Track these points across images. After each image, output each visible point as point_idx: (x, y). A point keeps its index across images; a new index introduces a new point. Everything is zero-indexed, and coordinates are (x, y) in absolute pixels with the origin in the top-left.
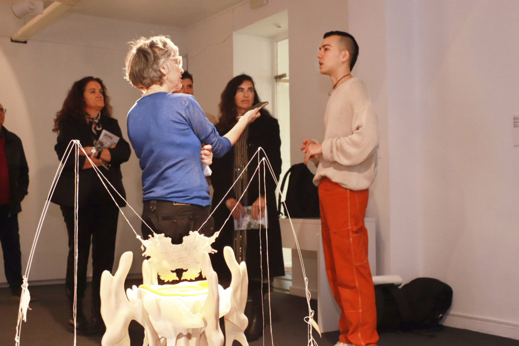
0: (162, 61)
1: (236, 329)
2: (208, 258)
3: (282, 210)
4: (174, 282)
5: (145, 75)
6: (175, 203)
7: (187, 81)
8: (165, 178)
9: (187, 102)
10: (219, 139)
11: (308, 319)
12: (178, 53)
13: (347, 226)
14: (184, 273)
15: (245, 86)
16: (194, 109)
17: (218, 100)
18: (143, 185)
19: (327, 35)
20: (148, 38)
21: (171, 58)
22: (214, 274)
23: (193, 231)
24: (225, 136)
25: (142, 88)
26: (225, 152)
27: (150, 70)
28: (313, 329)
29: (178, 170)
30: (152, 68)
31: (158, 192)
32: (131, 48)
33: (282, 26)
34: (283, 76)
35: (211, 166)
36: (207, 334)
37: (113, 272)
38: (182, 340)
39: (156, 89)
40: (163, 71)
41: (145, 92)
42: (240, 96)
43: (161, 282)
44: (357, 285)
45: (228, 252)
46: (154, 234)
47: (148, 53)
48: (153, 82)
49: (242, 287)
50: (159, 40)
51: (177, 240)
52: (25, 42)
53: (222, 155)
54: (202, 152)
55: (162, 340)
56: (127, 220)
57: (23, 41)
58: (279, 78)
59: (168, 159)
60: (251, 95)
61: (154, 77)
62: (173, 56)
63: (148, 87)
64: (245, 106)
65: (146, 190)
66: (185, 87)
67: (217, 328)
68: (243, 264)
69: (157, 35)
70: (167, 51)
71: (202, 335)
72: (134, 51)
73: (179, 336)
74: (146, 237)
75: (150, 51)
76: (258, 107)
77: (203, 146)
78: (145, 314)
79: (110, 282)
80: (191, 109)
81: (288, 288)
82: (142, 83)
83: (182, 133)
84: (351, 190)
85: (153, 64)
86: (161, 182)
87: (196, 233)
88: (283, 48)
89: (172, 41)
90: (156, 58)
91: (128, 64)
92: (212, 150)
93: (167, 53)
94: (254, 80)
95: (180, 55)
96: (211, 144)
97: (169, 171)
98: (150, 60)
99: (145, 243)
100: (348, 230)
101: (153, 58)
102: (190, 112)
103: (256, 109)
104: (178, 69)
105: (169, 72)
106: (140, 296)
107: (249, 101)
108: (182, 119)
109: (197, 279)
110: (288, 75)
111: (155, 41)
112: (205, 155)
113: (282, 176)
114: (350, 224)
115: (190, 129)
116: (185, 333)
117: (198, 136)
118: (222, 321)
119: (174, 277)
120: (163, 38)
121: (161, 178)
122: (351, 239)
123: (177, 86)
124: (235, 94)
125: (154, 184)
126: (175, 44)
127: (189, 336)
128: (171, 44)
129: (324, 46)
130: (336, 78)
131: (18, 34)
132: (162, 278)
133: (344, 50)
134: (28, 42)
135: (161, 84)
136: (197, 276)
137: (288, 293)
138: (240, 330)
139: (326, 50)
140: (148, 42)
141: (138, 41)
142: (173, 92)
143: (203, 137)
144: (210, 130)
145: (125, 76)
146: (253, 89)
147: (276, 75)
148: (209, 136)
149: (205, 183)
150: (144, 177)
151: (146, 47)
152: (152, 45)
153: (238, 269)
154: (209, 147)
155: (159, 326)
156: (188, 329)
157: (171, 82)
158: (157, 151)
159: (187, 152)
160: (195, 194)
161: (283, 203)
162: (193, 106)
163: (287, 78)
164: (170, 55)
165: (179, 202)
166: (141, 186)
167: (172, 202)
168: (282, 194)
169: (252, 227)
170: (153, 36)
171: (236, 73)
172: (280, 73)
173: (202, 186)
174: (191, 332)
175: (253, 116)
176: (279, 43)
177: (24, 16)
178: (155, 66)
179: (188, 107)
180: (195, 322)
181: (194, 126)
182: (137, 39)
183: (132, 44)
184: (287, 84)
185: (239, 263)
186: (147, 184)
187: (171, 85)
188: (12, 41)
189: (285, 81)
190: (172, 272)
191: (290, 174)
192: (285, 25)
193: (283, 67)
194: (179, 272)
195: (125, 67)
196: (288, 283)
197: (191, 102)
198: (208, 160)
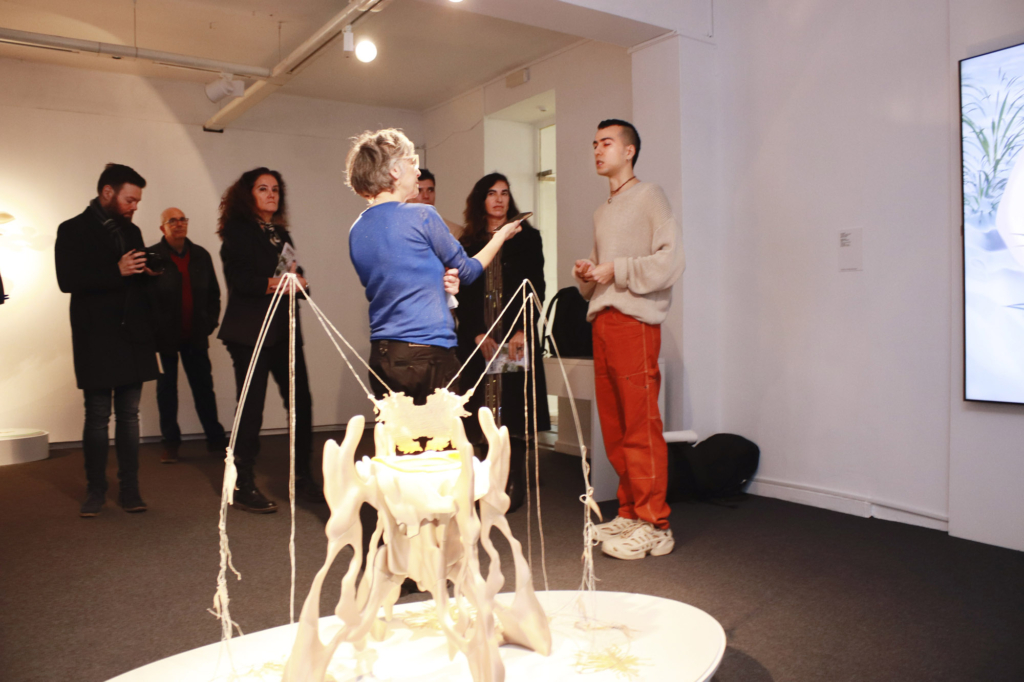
0: (393, 161)
1: (494, 512)
2: (460, 422)
3: (547, 346)
4: (417, 453)
5: (372, 181)
6: (412, 343)
7: (427, 184)
8: (399, 312)
9: (426, 215)
10: (467, 261)
11: (584, 498)
12: (413, 151)
13: (643, 369)
14: (429, 443)
15: (498, 187)
16: (434, 224)
17: (463, 206)
18: (371, 321)
19: (604, 125)
20: (375, 132)
21: (404, 157)
22: (469, 446)
23: (440, 387)
24: (475, 257)
25: (367, 196)
26: (474, 278)
27: (378, 173)
28: (592, 511)
29: (416, 301)
30: (380, 171)
31: (390, 329)
32: (354, 145)
33: (547, 109)
34: (548, 173)
35: (457, 296)
36: (459, 520)
37: (339, 442)
38: (428, 527)
39: (385, 197)
40: (394, 174)
41: (372, 202)
42: (491, 201)
43: (399, 453)
44: (650, 443)
45: (486, 416)
46: (391, 392)
47: (375, 152)
48: (382, 189)
49: (502, 459)
50: (388, 134)
51: (420, 400)
52: (221, 131)
53: (471, 282)
54: (446, 278)
55: (401, 527)
56: (357, 376)
57: (219, 129)
58: (542, 175)
59: (402, 287)
60: (505, 200)
61: (382, 182)
62: (407, 155)
63: (375, 195)
64: (498, 213)
65: (375, 327)
66: (425, 190)
67: (472, 514)
68: (504, 429)
69: (386, 128)
70: (399, 149)
71: (452, 521)
72: (357, 148)
73: (423, 522)
74: (379, 397)
75: (377, 148)
76: (519, 219)
77: (446, 271)
78: (380, 495)
79: (334, 455)
80: (431, 224)
81: (553, 443)
82: (367, 190)
83: (420, 254)
84: (647, 325)
85: (381, 166)
86: (394, 317)
87: (444, 390)
88: (549, 137)
89: (407, 135)
90: (386, 158)
91: (349, 165)
92: (458, 276)
93: (398, 150)
94: (510, 180)
95: (416, 153)
96: (458, 268)
97: (405, 303)
98: (377, 160)
99: (379, 404)
100: (645, 374)
101: (381, 158)
102: (429, 228)
103: (517, 222)
104: (413, 171)
105: (402, 175)
106: (373, 471)
107: (502, 207)
108: (420, 237)
109: (445, 449)
110: (554, 171)
111: (383, 136)
112: (450, 281)
113: (546, 303)
114: (646, 367)
115: (431, 251)
116: (430, 519)
117: (441, 258)
118: (477, 504)
119: (417, 446)
120: (394, 132)
121: (394, 312)
122: (648, 386)
123: (413, 192)
124: (484, 198)
125: (385, 319)
126: (410, 140)
127: (436, 522)
128: (404, 139)
129: (603, 140)
130: (619, 181)
131: (213, 121)
132: (401, 449)
133: (628, 145)
134: (225, 132)
135: (392, 191)
136: (446, 445)
137: (553, 449)
138: (499, 513)
139: (606, 145)
140: (375, 137)
141: (362, 136)
142: (408, 201)
143: (446, 259)
144: (455, 250)
145: (346, 180)
146: (507, 192)
147: (538, 171)
148: (454, 257)
149: (449, 318)
150: (373, 310)
151: (373, 144)
152: (380, 141)
153: (498, 436)
154: (454, 271)
155: (397, 510)
156: (434, 514)
157: (405, 187)
158: (388, 278)
159: (426, 279)
160: (437, 332)
161: (548, 337)
162: (434, 220)
163: (554, 175)
164: (402, 154)
165: (417, 342)
166: (368, 321)
167: (408, 343)
168: (546, 324)
169: (509, 369)
170: (381, 129)
171: (488, 171)
172: (543, 170)
173: (445, 322)
174: (438, 518)
175: (512, 231)
176: (543, 131)
177: (220, 100)
178: (384, 169)
179: (427, 221)
180: (442, 505)
181: (435, 245)
182: (360, 134)
183: (354, 139)
184: (553, 184)
185: (499, 428)
186: (376, 319)
187: (404, 192)
188: (205, 130)
189: (552, 179)
190: (415, 440)
191: (556, 300)
192: (551, 108)
193: (549, 162)
194: (423, 441)
195: (345, 169)
196: (553, 438)
197: (431, 215)
198: (454, 288)
